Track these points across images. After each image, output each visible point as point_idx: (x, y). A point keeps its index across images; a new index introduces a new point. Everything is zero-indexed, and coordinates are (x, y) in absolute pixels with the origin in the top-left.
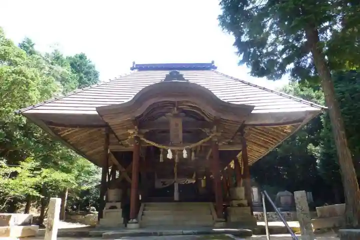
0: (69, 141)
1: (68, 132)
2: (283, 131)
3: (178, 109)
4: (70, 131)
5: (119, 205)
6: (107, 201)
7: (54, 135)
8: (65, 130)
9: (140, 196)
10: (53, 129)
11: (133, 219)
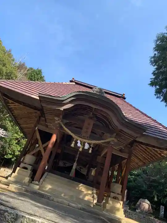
0: (13, 112)
1: (14, 105)
2: (160, 154)
3: (93, 114)
4: (16, 105)
5: (30, 167)
6: (23, 162)
7: (5, 105)
8: (13, 103)
9: (47, 167)
10: (5, 100)
11: (36, 181)
